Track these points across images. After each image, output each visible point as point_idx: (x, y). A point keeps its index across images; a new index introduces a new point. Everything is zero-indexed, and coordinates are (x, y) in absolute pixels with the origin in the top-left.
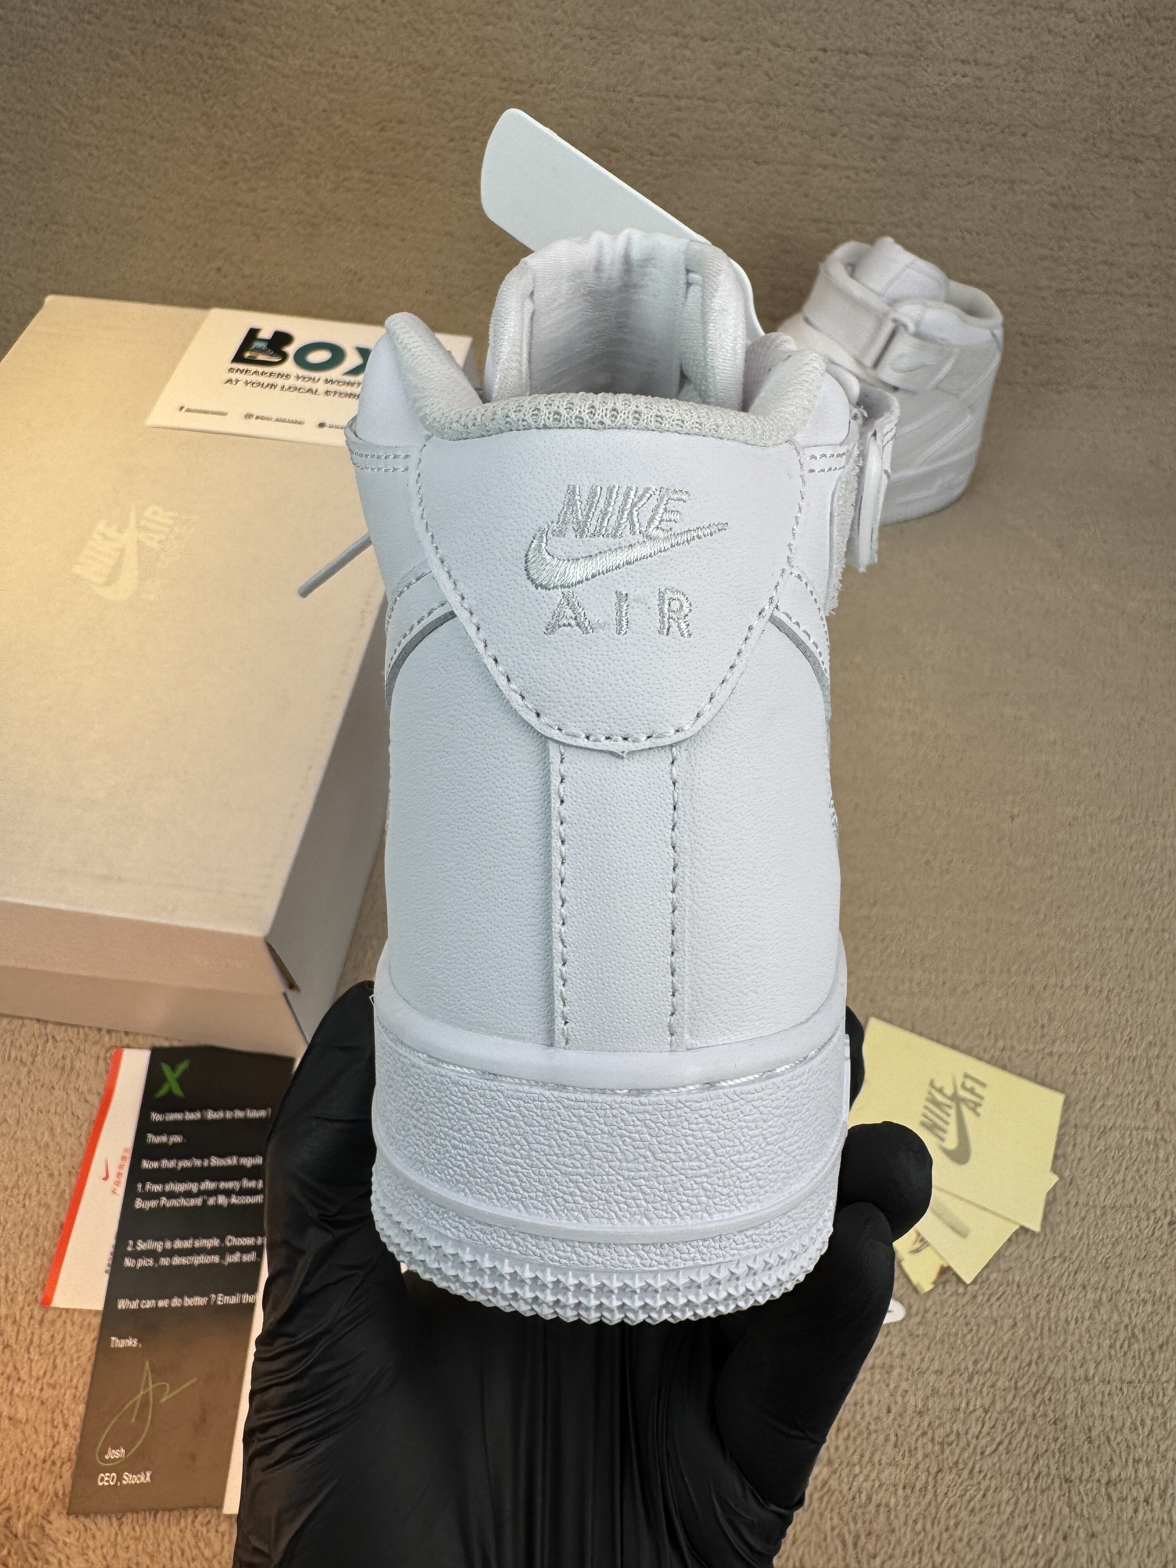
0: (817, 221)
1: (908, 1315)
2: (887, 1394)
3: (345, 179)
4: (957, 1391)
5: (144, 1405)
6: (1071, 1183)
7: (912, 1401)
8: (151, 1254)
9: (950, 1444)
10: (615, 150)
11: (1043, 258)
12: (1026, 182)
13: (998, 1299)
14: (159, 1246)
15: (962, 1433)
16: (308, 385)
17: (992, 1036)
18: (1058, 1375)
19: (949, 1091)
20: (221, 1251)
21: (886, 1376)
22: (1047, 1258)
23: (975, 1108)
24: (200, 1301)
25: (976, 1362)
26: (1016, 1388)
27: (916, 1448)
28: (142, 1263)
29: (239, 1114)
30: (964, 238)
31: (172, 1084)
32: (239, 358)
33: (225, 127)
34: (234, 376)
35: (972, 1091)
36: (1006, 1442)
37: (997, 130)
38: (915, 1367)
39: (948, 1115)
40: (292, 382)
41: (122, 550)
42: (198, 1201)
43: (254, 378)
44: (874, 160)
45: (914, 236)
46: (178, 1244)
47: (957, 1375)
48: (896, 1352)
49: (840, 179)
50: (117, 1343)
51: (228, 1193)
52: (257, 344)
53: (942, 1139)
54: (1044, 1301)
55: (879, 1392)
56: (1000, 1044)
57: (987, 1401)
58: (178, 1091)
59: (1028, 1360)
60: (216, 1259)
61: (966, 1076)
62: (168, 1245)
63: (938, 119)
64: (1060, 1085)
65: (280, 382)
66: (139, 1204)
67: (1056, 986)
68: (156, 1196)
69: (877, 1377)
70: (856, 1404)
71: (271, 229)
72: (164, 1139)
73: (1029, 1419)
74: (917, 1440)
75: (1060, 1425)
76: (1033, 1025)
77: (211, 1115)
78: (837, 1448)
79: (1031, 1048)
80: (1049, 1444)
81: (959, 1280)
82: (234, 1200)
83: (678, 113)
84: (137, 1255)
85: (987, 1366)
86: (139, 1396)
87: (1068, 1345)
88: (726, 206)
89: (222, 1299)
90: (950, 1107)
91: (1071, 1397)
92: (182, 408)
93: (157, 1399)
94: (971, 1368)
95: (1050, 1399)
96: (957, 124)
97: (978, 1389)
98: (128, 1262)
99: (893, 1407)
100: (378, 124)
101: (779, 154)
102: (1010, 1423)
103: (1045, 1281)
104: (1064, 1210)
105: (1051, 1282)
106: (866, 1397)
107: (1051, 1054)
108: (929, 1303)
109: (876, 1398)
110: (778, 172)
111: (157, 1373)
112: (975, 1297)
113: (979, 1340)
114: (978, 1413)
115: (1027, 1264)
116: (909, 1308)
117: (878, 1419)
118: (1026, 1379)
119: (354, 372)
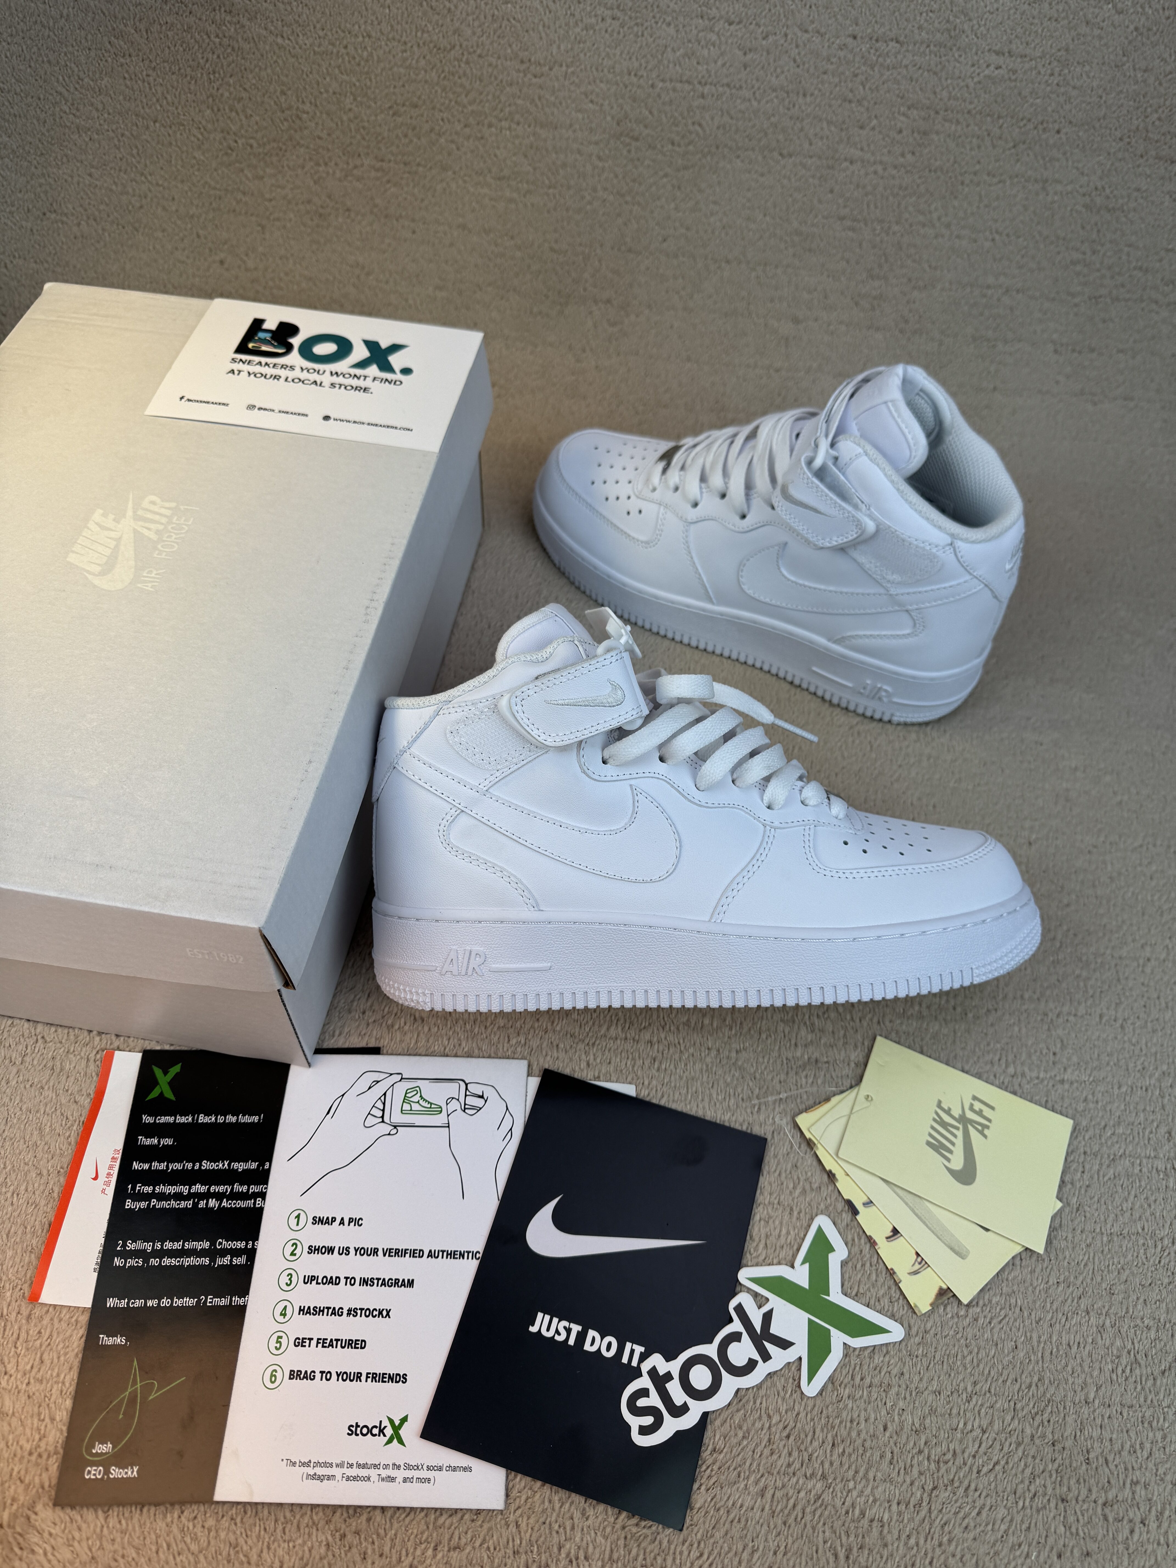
0: (842, 219)
1: (908, 1335)
2: (884, 1412)
3: (356, 167)
4: (954, 1411)
5: (132, 1400)
6: (1078, 1210)
7: (909, 1420)
8: (140, 1254)
9: (946, 1463)
10: (637, 139)
11: (1074, 263)
12: (1058, 182)
13: (1000, 1322)
14: (148, 1247)
15: (958, 1451)
16: (315, 377)
17: (1003, 1061)
18: (1058, 1398)
19: (956, 1112)
20: (212, 1253)
21: (884, 1394)
22: (1051, 1283)
23: (982, 1130)
24: (189, 1302)
25: (975, 1383)
26: (1015, 1410)
27: (912, 1466)
28: (131, 1262)
29: (231, 1119)
30: (993, 240)
31: (164, 1086)
32: (242, 348)
33: (231, 110)
34: (236, 367)
35: (980, 1113)
36: (1003, 1463)
37: (1030, 126)
38: (913, 1386)
39: (955, 1136)
40: (297, 373)
41: (119, 540)
42: (189, 1204)
43: (258, 369)
44: (903, 155)
45: (943, 236)
46: (168, 1245)
47: (955, 1395)
48: (895, 1371)
49: (867, 174)
50: (106, 1340)
51: (219, 1196)
52: (261, 335)
53: (948, 1160)
54: (1046, 1326)
55: (877, 1409)
56: (1011, 1070)
57: (985, 1422)
58: (169, 1095)
59: (1028, 1381)
60: (207, 1261)
61: (975, 1098)
62: (158, 1246)
63: (969, 112)
64: (1070, 1112)
65: (283, 373)
66: (129, 1204)
67: (1069, 1014)
68: (147, 1197)
69: (875, 1395)
70: (852, 1421)
71: (278, 219)
72: (155, 1141)
73: (1027, 1440)
74: (913, 1457)
75: (1058, 1447)
76: (1044, 1051)
77: (202, 1119)
78: (831, 1464)
79: (1042, 1075)
80: (1046, 1465)
81: (958, 1301)
82: (225, 1203)
83: (701, 100)
84: (126, 1254)
85: (986, 1387)
86: (127, 1394)
87: (1069, 1368)
88: (749, 200)
89: (212, 1301)
90: (958, 1128)
91: (1070, 1420)
92: (182, 398)
93: (144, 1398)
94: (969, 1389)
95: (1049, 1421)
96: (989, 119)
97: (977, 1409)
98: (117, 1262)
99: (889, 1424)
100: (390, 108)
101: (806, 146)
102: (1007, 1443)
103: (1048, 1305)
104: (1070, 1236)
105: (1054, 1307)
106: (863, 1414)
107: (1062, 1082)
108: (929, 1325)
109: (873, 1416)
110: (804, 166)
111: (145, 1371)
112: (976, 1320)
113: (979, 1361)
114: (975, 1434)
115: (1030, 1289)
116: (908, 1329)
117: (873, 1436)
118: (1025, 1399)
119: (362, 364)
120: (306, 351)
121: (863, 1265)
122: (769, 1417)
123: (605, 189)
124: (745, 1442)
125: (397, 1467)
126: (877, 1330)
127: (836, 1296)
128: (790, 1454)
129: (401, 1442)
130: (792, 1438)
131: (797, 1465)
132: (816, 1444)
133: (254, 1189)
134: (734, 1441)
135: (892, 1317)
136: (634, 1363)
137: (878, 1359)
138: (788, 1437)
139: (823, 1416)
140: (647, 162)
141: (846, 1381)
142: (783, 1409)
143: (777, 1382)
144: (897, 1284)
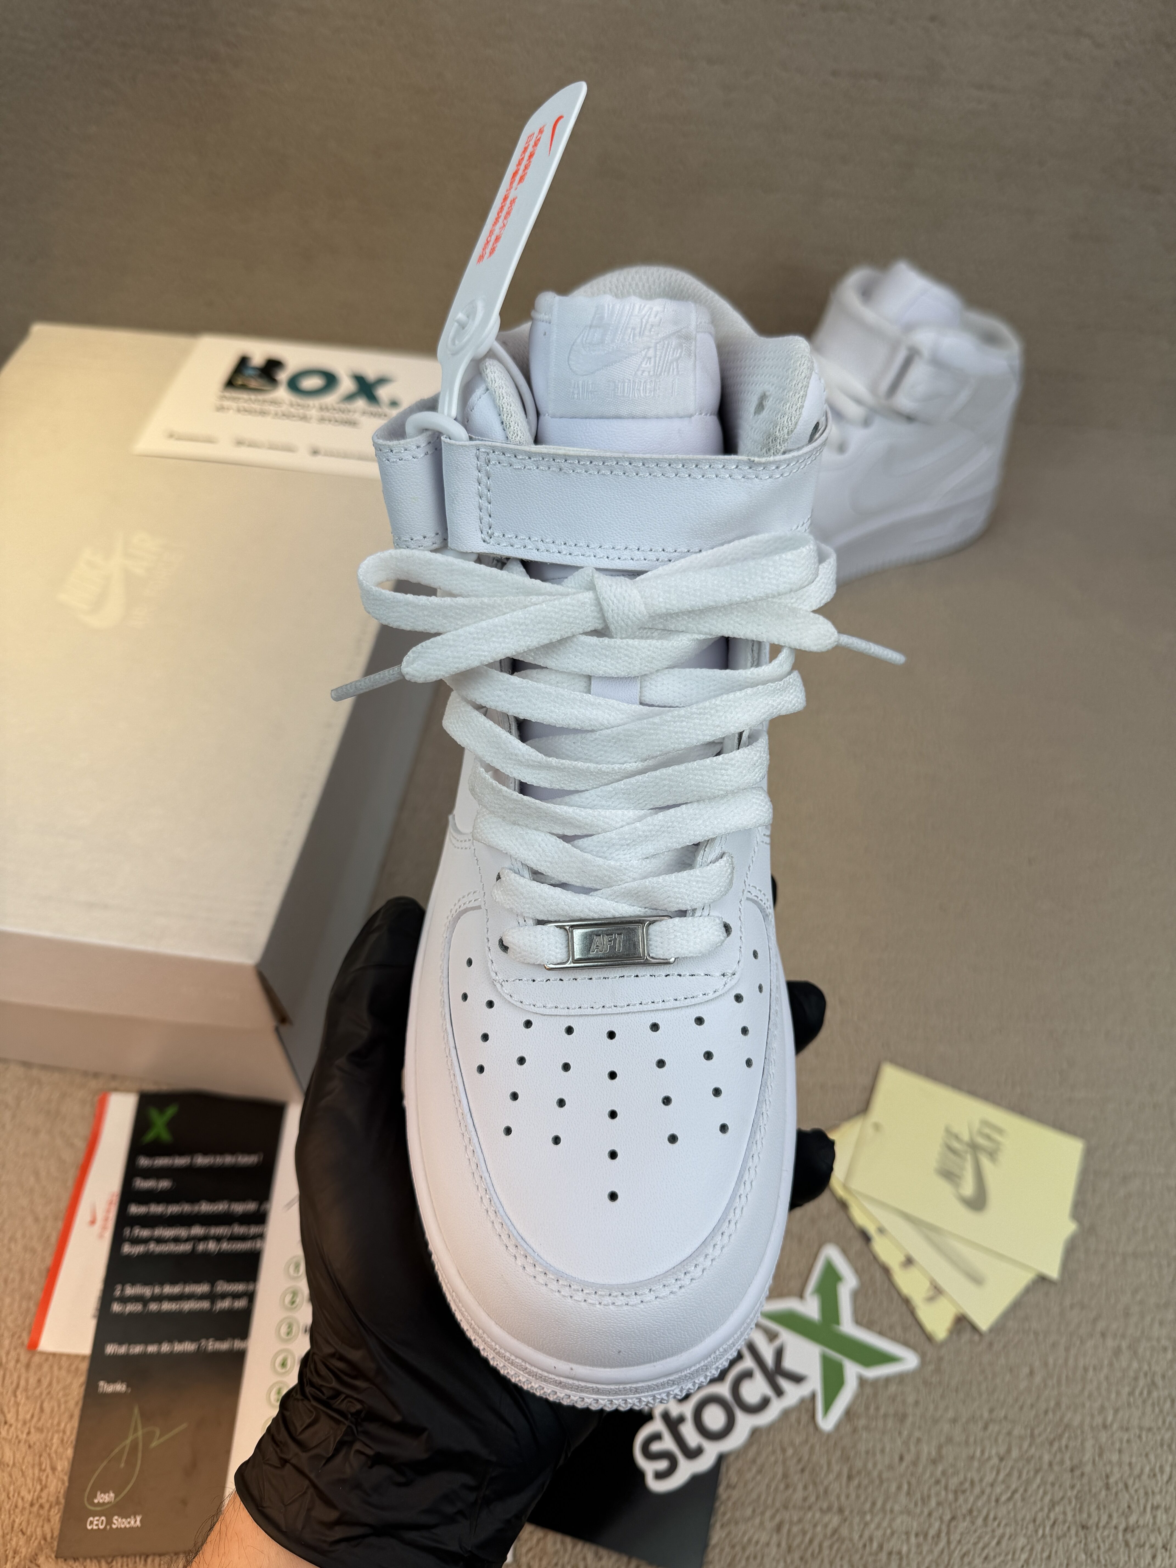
1: (923, 1362)
2: (899, 1442)
4: (972, 1439)
5: (134, 1447)
6: (1091, 1231)
7: (925, 1449)
8: (137, 1299)
9: (964, 1492)
13: (1014, 1347)
14: (147, 1291)
15: (977, 1480)
16: (301, 412)
17: (1009, 1082)
18: (1076, 1422)
19: (966, 1137)
20: (212, 1297)
21: (899, 1424)
22: (1065, 1305)
23: (992, 1155)
24: (188, 1347)
25: (991, 1410)
26: (1032, 1435)
27: (929, 1496)
28: (131, 1308)
29: (229, 1158)
31: (160, 1129)
32: (230, 384)
34: (226, 403)
35: (988, 1137)
36: (1021, 1490)
38: (929, 1415)
39: (965, 1162)
40: (284, 408)
41: (108, 578)
42: (188, 1247)
43: (245, 405)
46: (168, 1289)
47: (972, 1423)
48: (910, 1401)
50: (106, 1387)
51: (218, 1239)
52: (249, 372)
53: (959, 1187)
54: (1061, 1349)
55: (892, 1440)
56: (1018, 1089)
57: (1002, 1450)
58: (166, 1136)
59: (1045, 1406)
60: (205, 1305)
61: (983, 1122)
62: (157, 1290)
64: (1080, 1132)
65: (272, 408)
66: (127, 1249)
68: (145, 1241)
69: (890, 1425)
70: (867, 1452)
72: (152, 1184)
73: (1045, 1466)
74: (930, 1488)
75: (1077, 1473)
76: (1052, 1071)
77: (200, 1160)
78: (848, 1496)
79: (1050, 1095)
80: (1065, 1491)
81: (974, 1328)
82: (225, 1246)
84: (124, 1300)
85: (1003, 1414)
86: (128, 1442)
87: (1086, 1392)
89: (212, 1345)
90: (966, 1154)
91: (1089, 1444)
92: (171, 435)
93: (146, 1443)
94: (986, 1416)
95: (1067, 1447)
97: (994, 1437)
98: (116, 1307)
99: (906, 1455)
102: (1026, 1471)
103: (1064, 1329)
104: (1084, 1259)
105: (1070, 1331)
106: (878, 1445)
107: (1071, 1102)
108: (944, 1352)
109: (888, 1447)
111: (146, 1418)
112: (991, 1346)
113: (995, 1388)
114: (993, 1461)
115: (1044, 1312)
116: (923, 1356)
117: (890, 1467)
118: (1042, 1427)
119: (350, 398)
120: (293, 385)
121: (876, 1293)
122: (784, 1450)
124: (759, 1477)
126: (886, 1358)
127: (848, 1326)
128: (805, 1487)
130: (807, 1471)
131: (812, 1499)
132: (831, 1477)
133: (254, 1230)
134: (749, 1475)
135: (906, 1344)
137: (893, 1388)
138: (803, 1470)
139: (839, 1448)
141: (860, 1412)
142: (797, 1441)
143: (793, 1417)
144: (912, 1312)
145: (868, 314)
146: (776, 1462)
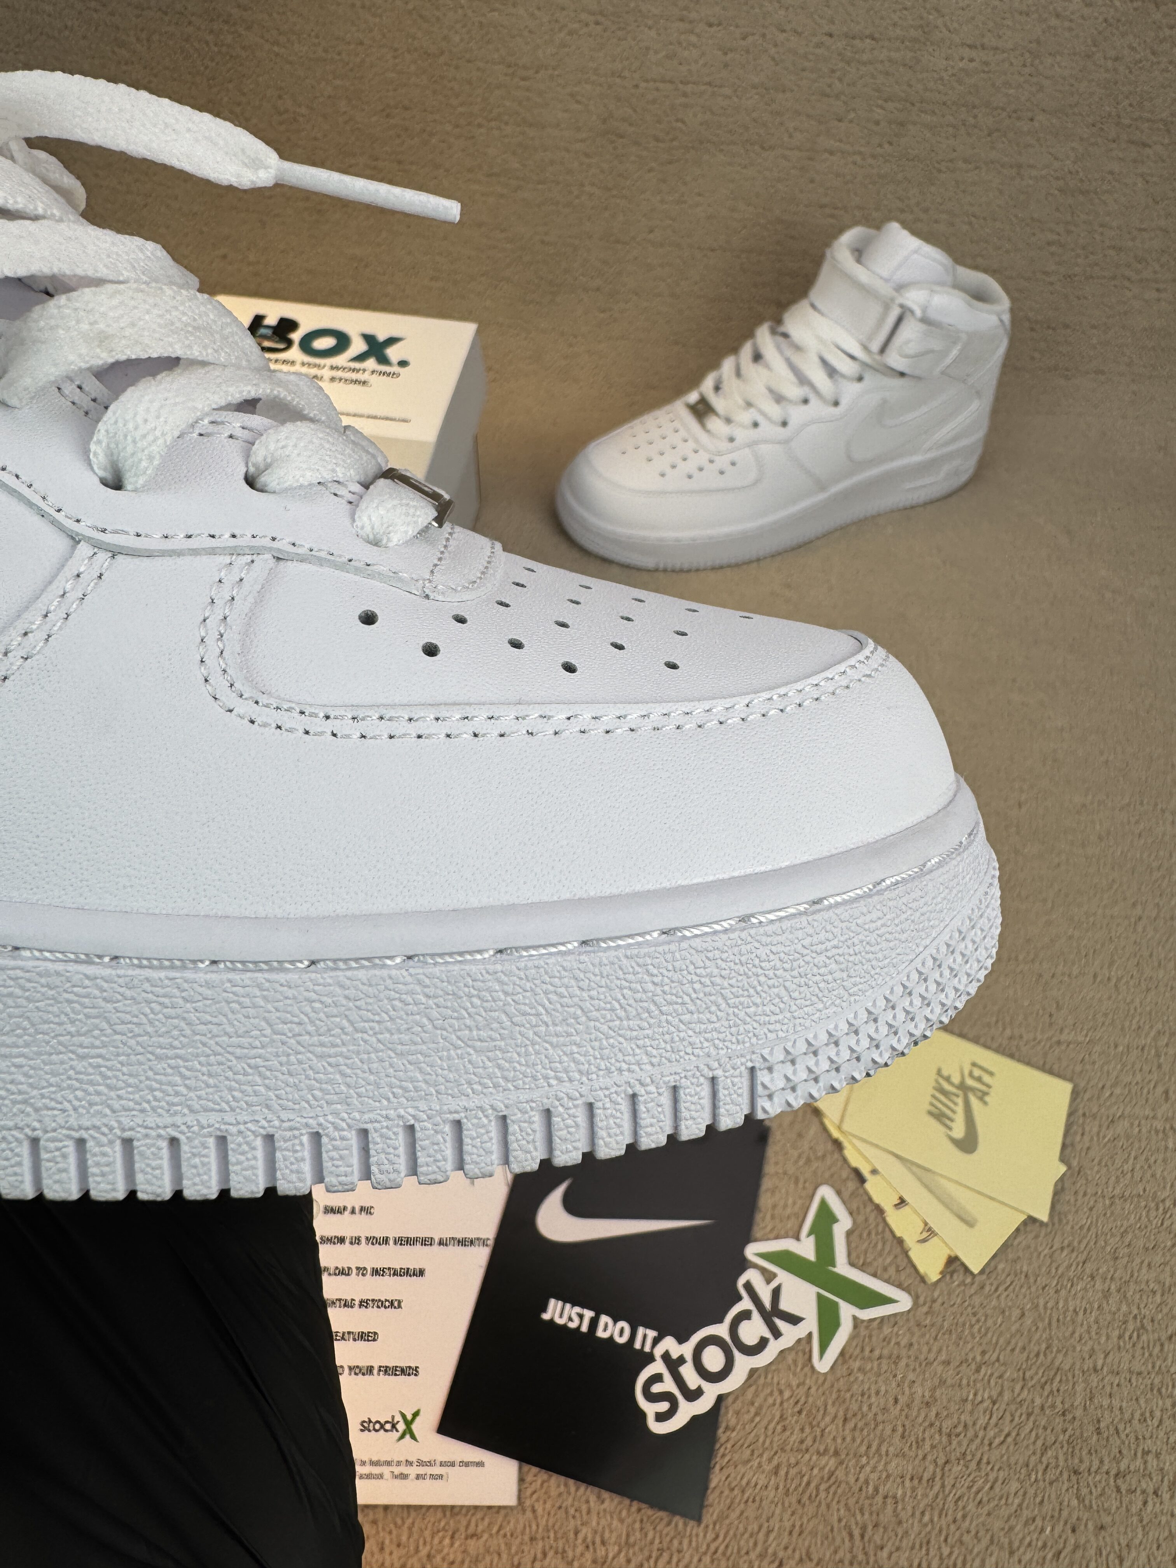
0: (823, 206)
1: (916, 1305)
2: (894, 1385)
4: (964, 1382)
6: (1079, 1173)
7: (920, 1392)
9: (958, 1435)
10: (622, 137)
11: (1049, 244)
12: (1033, 167)
13: (1006, 1289)
15: (970, 1423)
16: (315, 371)
17: (1000, 1024)
18: (1066, 1366)
19: (956, 1080)
21: (893, 1366)
22: (1055, 1248)
23: (982, 1096)
25: (983, 1353)
26: (1024, 1379)
27: (924, 1440)
30: (970, 224)
35: (979, 1079)
36: (1014, 1434)
37: (1004, 115)
38: (922, 1357)
39: (956, 1104)
40: (297, 368)
44: (880, 145)
47: (965, 1365)
48: (904, 1342)
49: (847, 164)
52: (263, 331)
53: (950, 1129)
54: (1052, 1292)
55: (887, 1382)
56: (1008, 1032)
57: (994, 1394)
59: (1036, 1349)
61: (974, 1065)
63: (944, 104)
64: (1068, 1074)
65: (285, 368)
67: (1064, 974)
69: (884, 1367)
70: (863, 1395)
73: (1037, 1411)
74: (924, 1431)
75: (1069, 1417)
76: (1041, 1013)
78: (844, 1439)
79: (1039, 1036)
80: (1057, 1435)
81: (967, 1270)
83: (684, 99)
85: (994, 1357)
87: (1077, 1335)
88: (732, 192)
90: (957, 1096)
91: (1080, 1388)
94: (978, 1358)
95: (1058, 1391)
96: (963, 109)
97: (986, 1380)
99: (900, 1397)
100: (383, 110)
101: (786, 139)
102: (1018, 1414)
103: (1054, 1271)
104: (1072, 1200)
105: (1060, 1272)
106: (873, 1387)
107: (1059, 1043)
108: (936, 1294)
109: (883, 1389)
110: (785, 157)
112: (982, 1288)
113: (988, 1330)
114: (985, 1404)
115: (1035, 1254)
116: (916, 1298)
117: (885, 1410)
118: (1034, 1368)
119: (361, 358)
120: (306, 345)
121: (869, 1234)
122: (781, 1392)
123: (593, 184)
124: (757, 1419)
125: (409, 1463)
126: (885, 1300)
127: (842, 1267)
128: (802, 1430)
129: (413, 1437)
130: (804, 1413)
131: (809, 1441)
132: (828, 1419)
134: (747, 1417)
135: (900, 1286)
136: (647, 1349)
137: (887, 1330)
138: (800, 1412)
139: (835, 1390)
140: (633, 158)
141: (855, 1353)
142: (794, 1383)
143: (790, 1358)
144: (906, 1253)
145: (861, 273)
146: (774, 1404)
